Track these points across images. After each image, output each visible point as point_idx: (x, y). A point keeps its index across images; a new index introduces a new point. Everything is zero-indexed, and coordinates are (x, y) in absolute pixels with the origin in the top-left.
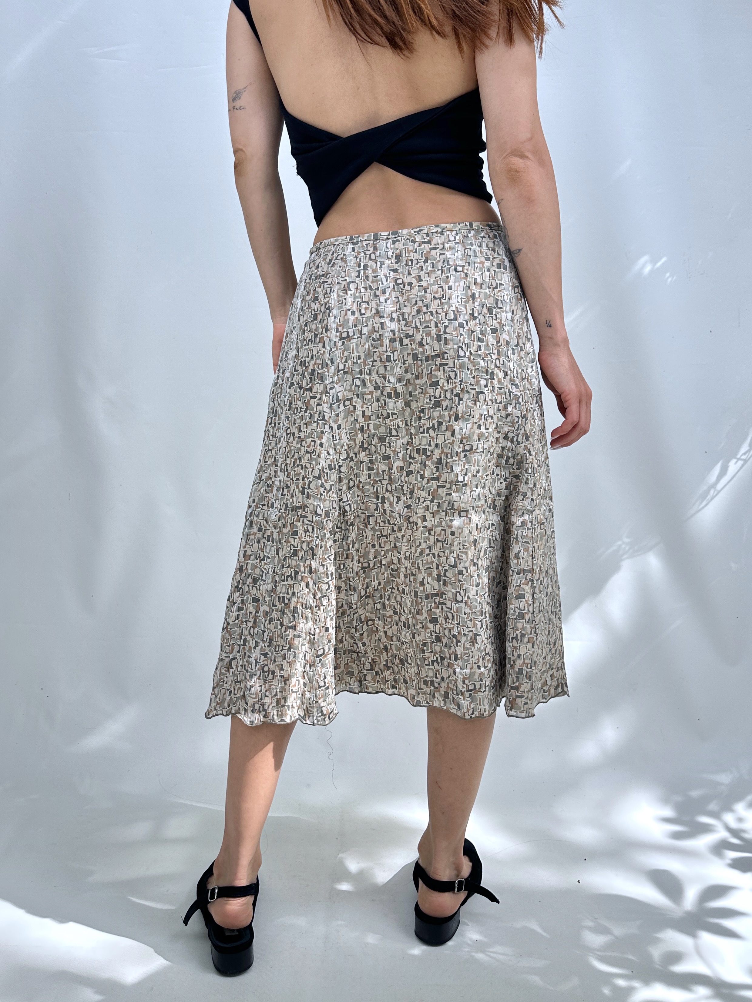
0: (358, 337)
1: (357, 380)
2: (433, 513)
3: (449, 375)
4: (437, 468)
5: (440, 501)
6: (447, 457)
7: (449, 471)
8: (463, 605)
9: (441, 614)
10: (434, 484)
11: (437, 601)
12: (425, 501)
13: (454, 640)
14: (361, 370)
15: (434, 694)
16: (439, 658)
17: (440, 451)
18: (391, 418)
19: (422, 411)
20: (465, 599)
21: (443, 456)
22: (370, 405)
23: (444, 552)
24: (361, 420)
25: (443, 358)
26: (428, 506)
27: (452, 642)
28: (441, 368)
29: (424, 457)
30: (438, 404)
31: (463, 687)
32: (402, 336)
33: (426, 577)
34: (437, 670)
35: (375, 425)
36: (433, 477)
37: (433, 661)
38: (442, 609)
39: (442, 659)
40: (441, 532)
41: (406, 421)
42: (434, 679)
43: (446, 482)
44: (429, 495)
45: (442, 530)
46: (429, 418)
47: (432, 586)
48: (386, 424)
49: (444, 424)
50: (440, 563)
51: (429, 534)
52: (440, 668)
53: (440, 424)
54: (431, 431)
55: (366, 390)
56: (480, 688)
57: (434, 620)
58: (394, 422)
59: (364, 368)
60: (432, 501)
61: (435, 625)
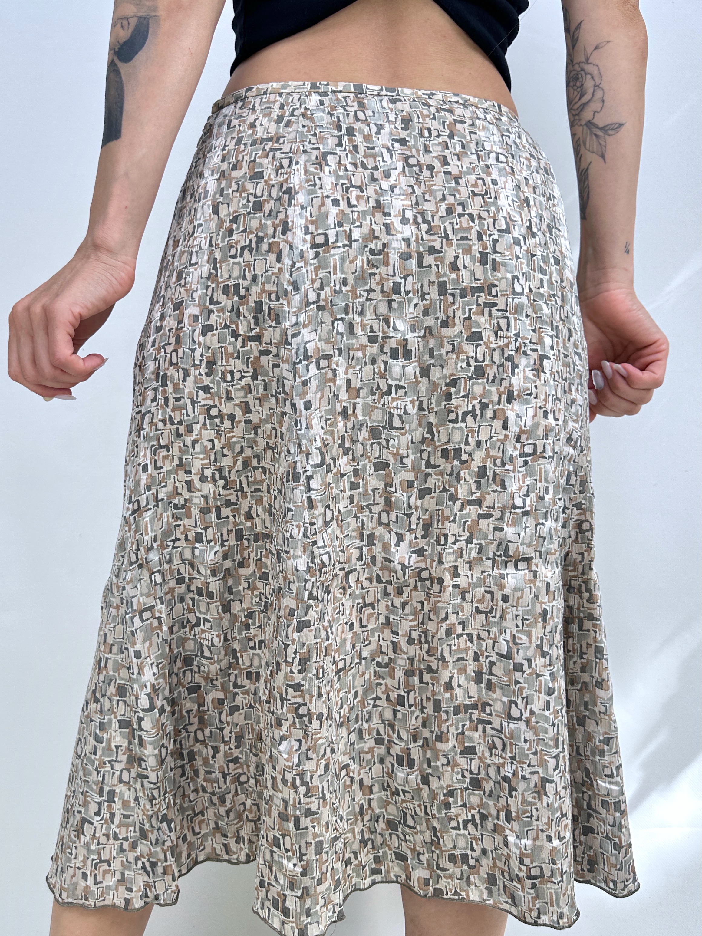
0: (345, 246)
1: (340, 322)
2: (469, 562)
3: (498, 323)
4: (478, 483)
5: (483, 542)
6: (495, 464)
7: (499, 489)
8: (522, 725)
9: (481, 741)
10: (473, 511)
11: (475, 717)
12: (457, 541)
13: (506, 785)
14: (347, 306)
15: (469, 878)
16: (477, 817)
17: (483, 454)
18: (393, 395)
19: (453, 383)
20: (526, 714)
21: (489, 463)
22: (360, 369)
23: (489, 632)
24: (344, 395)
25: (490, 293)
26: (462, 549)
27: (502, 789)
28: (486, 311)
29: (456, 463)
30: (480, 372)
31: (520, 869)
32: (421, 249)
33: (456, 676)
34: (475, 838)
35: (366, 406)
36: (470, 498)
37: (466, 822)
38: (484, 731)
39: (484, 817)
40: (483, 596)
41: (421, 403)
42: (469, 852)
43: (493, 508)
44: (464, 531)
45: (486, 592)
46: (467, 396)
47: (467, 691)
48: (384, 405)
49: (490, 406)
50: (481, 650)
51: (463, 598)
52: (480, 833)
53: (484, 406)
54: (469, 418)
55: (354, 341)
56: (552, 876)
57: (469, 751)
58: (399, 402)
59: (353, 303)
60: (469, 541)
61: (471, 760)
